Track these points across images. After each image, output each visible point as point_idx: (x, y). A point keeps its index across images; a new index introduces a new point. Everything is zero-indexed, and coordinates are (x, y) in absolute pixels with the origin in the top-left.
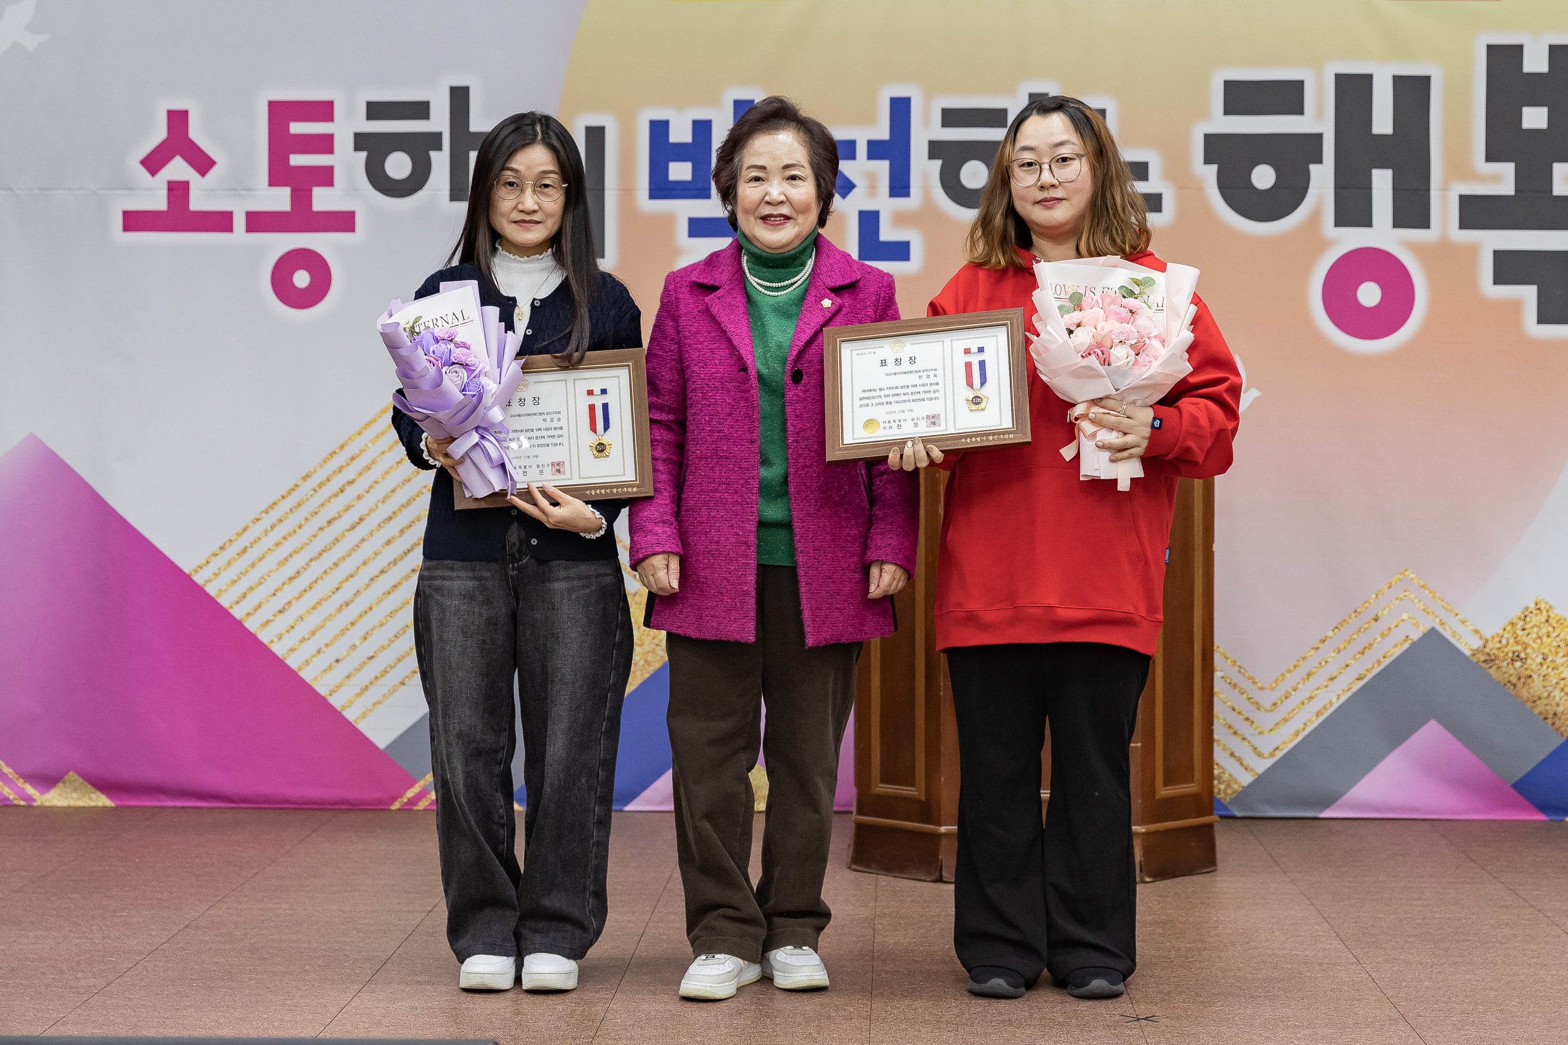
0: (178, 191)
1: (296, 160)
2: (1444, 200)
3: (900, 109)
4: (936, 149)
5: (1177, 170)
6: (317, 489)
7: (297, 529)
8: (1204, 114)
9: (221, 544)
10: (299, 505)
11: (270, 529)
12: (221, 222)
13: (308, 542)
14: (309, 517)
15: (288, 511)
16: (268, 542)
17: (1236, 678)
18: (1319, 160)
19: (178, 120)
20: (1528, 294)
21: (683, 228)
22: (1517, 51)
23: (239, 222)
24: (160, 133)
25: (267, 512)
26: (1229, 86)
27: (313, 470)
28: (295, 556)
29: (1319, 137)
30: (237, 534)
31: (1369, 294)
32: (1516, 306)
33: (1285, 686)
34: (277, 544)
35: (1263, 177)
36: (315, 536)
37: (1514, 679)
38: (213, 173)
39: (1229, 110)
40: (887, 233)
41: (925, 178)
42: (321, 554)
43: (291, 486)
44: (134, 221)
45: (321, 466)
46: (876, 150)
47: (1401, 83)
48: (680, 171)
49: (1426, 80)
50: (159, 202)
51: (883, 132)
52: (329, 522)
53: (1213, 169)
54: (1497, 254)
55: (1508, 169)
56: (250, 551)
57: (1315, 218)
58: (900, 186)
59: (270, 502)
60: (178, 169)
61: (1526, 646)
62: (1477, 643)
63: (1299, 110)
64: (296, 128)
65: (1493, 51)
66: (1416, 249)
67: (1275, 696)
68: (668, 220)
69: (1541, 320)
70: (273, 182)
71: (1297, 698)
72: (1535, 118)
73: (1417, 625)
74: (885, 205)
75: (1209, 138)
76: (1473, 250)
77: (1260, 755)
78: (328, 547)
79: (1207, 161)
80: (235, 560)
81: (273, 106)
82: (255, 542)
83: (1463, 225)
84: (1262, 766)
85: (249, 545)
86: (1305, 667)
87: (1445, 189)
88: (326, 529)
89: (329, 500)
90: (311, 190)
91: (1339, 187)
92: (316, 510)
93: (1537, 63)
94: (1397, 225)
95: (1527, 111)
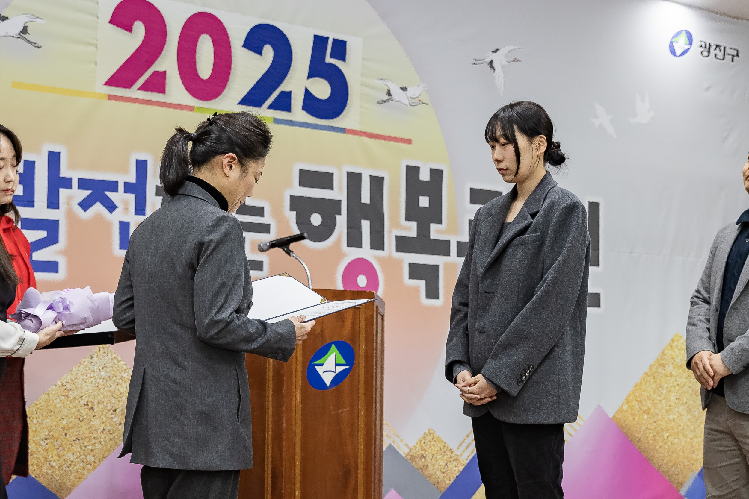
2: (390, 237)
3: (142, 166)
4: (159, 190)
5: (277, 214)
8: (290, 185)
18: (340, 213)
20: (421, 284)
22: (418, 169)
26: (302, 172)
29: (340, 202)
31: (362, 281)
32: (417, 290)
35: (316, 219)
37: (421, 467)
39: (302, 184)
46: (129, 188)
47: (372, 178)
49: (382, 179)
51: (132, 178)
53: (294, 213)
54: (411, 265)
55: (414, 225)
57: (338, 242)
58: (140, 209)
61: (426, 451)
62: (407, 451)
63: (331, 187)
65: (409, 168)
66: (380, 260)
69: (427, 297)
72: (423, 201)
74: (133, 219)
75: (292, 198)
76: (401, 262)
79: (291, 209)
83: (397, 250)
87: (390, 232)
91: (349, 227)
93: (425, 176)
94: (372, 248)
95: (421, 198)
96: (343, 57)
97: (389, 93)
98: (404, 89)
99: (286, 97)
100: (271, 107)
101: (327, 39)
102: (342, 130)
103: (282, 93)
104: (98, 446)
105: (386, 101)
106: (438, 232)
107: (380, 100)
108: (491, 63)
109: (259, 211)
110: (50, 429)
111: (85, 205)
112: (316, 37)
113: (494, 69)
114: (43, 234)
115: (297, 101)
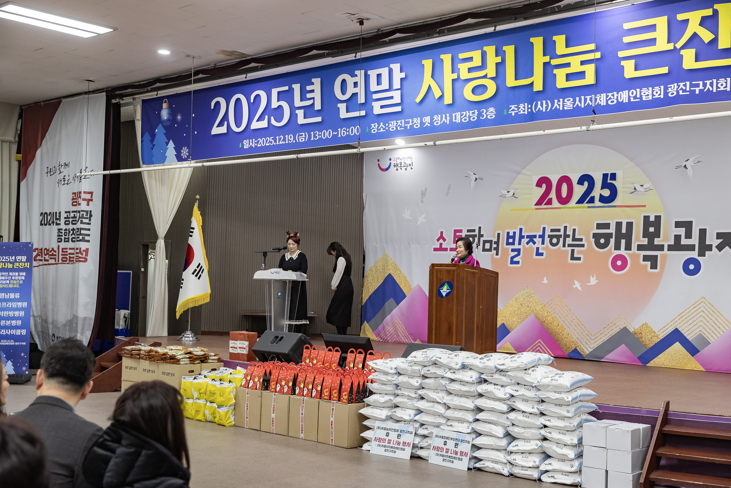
0: (441, 244)
2: (634, 245)
3: (544, 229)
4: (549, 236)
5: (588, 240)
8: (593, 229)
12: (446, 250)
17: (588, 334)
18: (612, 238)
19: (442, 233)
20: (649, 263)
21: (510, 250)
22: (649, 217)
23: (449, 250)
24: (439, 235)
26: (597, 224)
29: (612, 233)
31: (619, 263)
32: (646, 265)
33: (597, 336)
35: (602, 241)
37: (639, 337)
38: (446, 241)
40: (540, 251)
41: (547, 241)
44: (435, 250)
46: (540, 236)
47: (628, 223)
48: (511, 241)
49: (632, 222)
50: (438, 247)
51: (541, 233)
53: (594, 239)
54: (644, 256)
55: (646, 239)
57: (611, 248)
58: (543, 243)
60: (441, 241)
61: (642, 331)
62: (633, 330)
63: (609, 228)
64: (457, 234)
65: (644, 217)
66: (628, 254)
67: (594, 337)
68: (508, 249)
69: (651, 268)
71: (598, 338)
72: (652, 229)
73: (622, 326)
74: (540, 246)
75: (594, 234)
76: (639, 255)
77: (591, 348)
81: (454, 230)
83: (638, 250)
84: (591, 350)
86: (601, 332)
87: (635, 243)
91: (615, 243)
93: (652, 219)
94: (625, 250)
95: (650, 228)
96: (615, 179)
97: (635, 189)
98: (642, 186)
99: (593, 198)
100: (586, 203)
101: (608, 174)
102: (615, 206)
103: (591, 197)
104: (522, 317)
105: (633, 192)
106: (658, 241)
107: (631, 192)
108: (685, 166)
109: (581, 240)
110: (511, 311)
111: (528, 243)
112: (604, 174)
113: (687, 168)
114: (516, 253)
115: (597, 199)
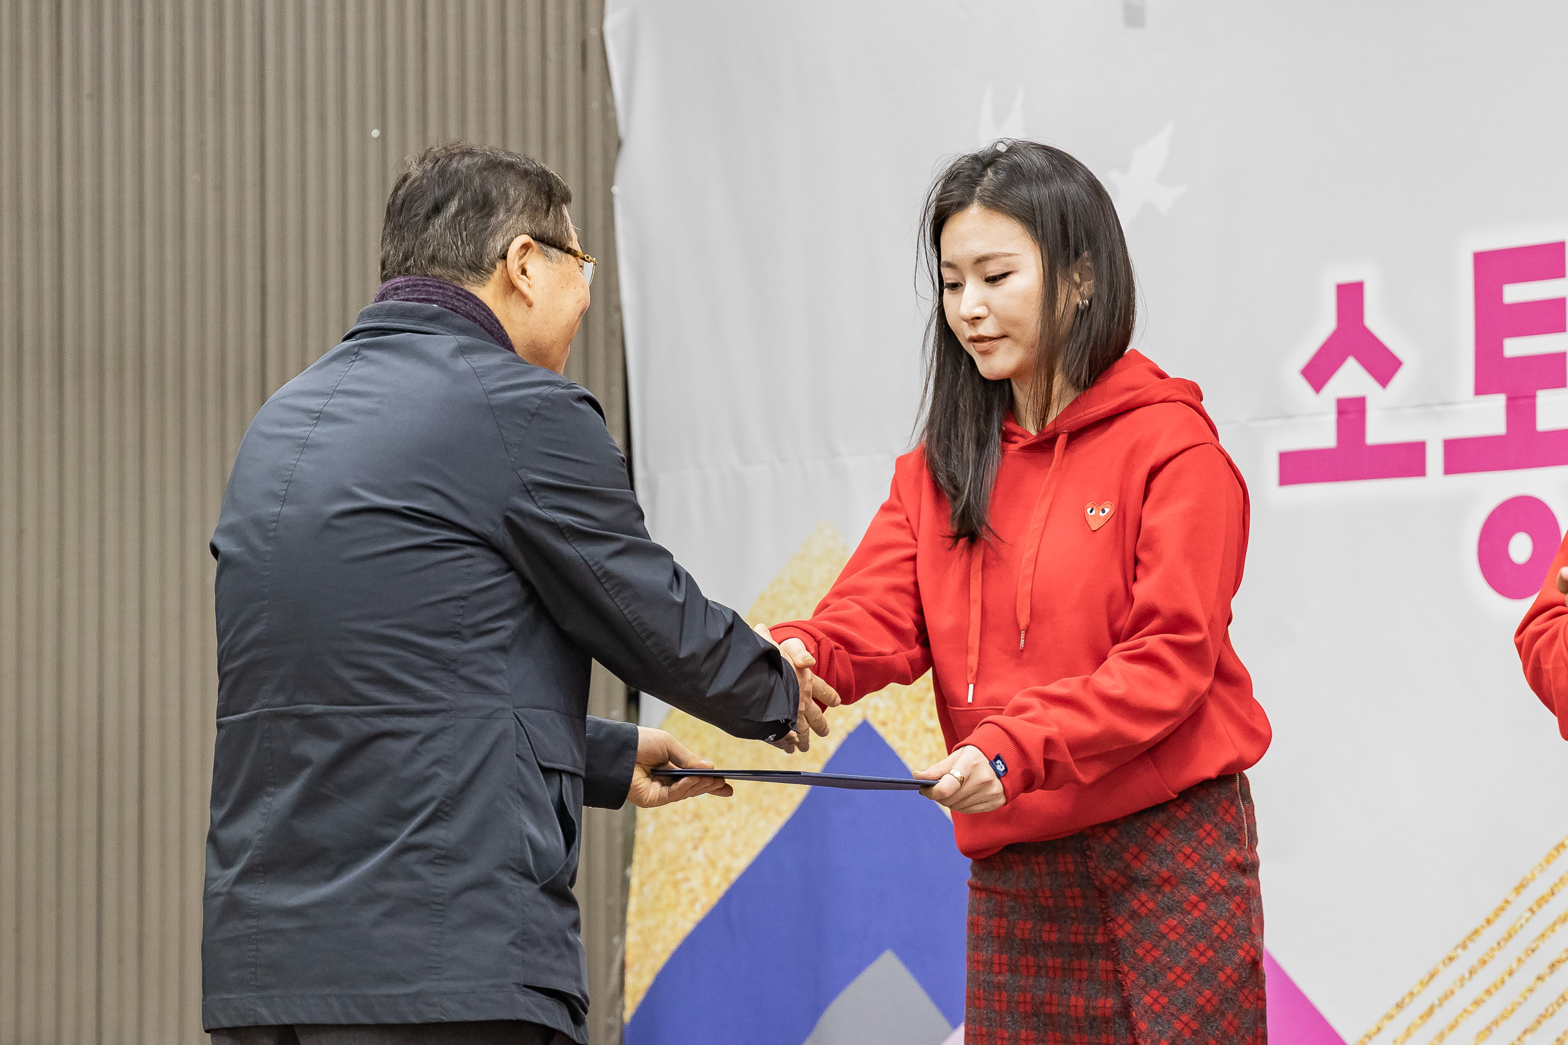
0: (1351, 414)
1: (1515, 347)
6: (1535, 908)
7: (1507, 978)
9: (1398, 999)
10: (1510, 936)
11: (1467, 975)
12: (1406, 459)
13: (1521, 999)
14: (1523, 956)
15: (1495, 945)
16: (1464, 997)
19: (1350, 298)
23: (1435, 458)
24: (1327, 323)
25: (1464, 946)
27: (1529, 876)
28: (1504, 1025)
30: (1422, 983)
34: (1477, 1003)
36: (1531, 990)
38: (1400, 379)
42: (1539, 1022)
43: (1499, 902)
44: (1295, 468)
45: (1542, 868)
50: (1326, 435)
52: (1553, 967)
56: (1438, 1012)
59: (1468, 931)
60: (1350, 379)
64: (1515, 293)
70: (1481, 388)
78: (1550, 1010)
80: (1418, 1026)
81: (1481, 259)
82: (1446, 997)
85: (1437, 1002)
88: (1548, 979)
89: (1552, 928)
90: (1534, 397)
92: (1533, 946)
